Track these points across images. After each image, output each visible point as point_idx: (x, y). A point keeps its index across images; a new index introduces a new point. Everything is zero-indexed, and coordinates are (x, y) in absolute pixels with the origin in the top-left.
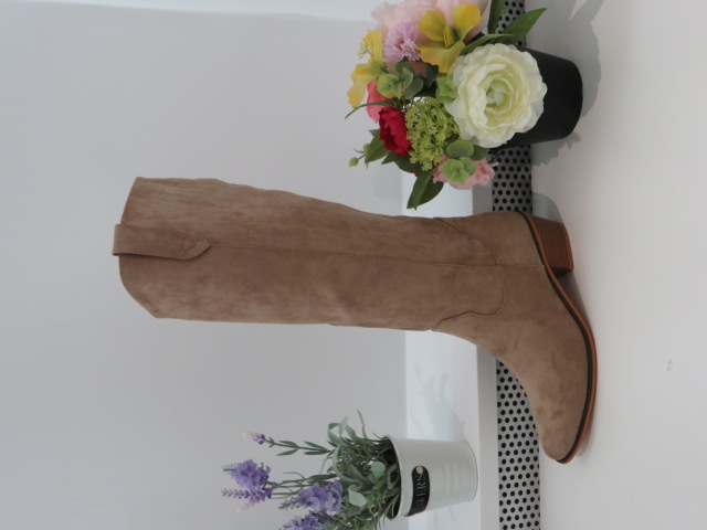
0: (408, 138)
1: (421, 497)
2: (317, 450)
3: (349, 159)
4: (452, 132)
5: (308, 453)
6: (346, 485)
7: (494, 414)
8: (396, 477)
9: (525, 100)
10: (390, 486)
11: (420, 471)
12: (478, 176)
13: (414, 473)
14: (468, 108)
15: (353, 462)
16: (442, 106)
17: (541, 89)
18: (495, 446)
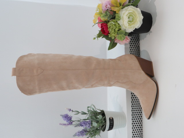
0: (108, 30)
1: (111, 125)
2: (84, 113)
3: (93, 38)
4: (119, 28)
5: (82, 114)
6: (92, 121)
7: (131, 104)
8: (105, 119)
9: (138, 20)
10: (104, 122)
11: (111, 118)
12: (126, 40)
13: (110, 119)
14: (123, 22)
15: (94, 116)
16: (117, 22)
17: (142, 17)
18: (131, 113)
